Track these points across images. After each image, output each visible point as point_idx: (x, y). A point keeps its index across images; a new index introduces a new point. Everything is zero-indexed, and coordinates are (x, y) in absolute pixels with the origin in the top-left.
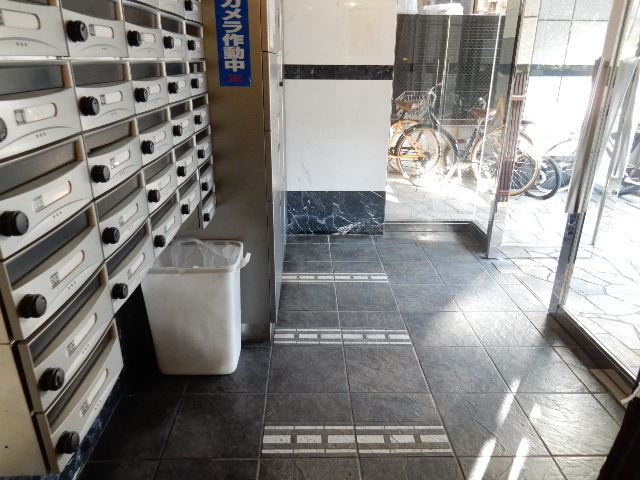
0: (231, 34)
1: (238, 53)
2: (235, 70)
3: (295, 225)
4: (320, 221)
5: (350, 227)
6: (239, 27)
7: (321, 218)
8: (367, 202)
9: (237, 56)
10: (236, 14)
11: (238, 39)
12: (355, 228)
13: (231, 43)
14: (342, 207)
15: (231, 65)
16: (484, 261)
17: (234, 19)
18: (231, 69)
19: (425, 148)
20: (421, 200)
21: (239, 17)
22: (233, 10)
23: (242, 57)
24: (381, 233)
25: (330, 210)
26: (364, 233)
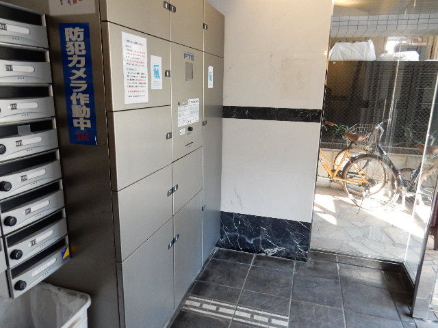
0: (77, 93)
1: (84, 112)
2: (82, 129)
3: (227, 241)
4: (248, 241)
5: (276, 250)
6: (84, 87)
7: (250, 238)
8: (294, 230)
9: (83, 115)
10: (81, 73)
11: (84, 99)
12: (280, 252)
13: (78, 101)
14: (268, 231)
15: (79, 123)
16: (407, 319)
17: (80, 78)
18: (79, 128)
19: (370, 176)
20: (360, 224)
21: (84, 76)
22: (78, 69)
23: (88, 116)
24: (305, 261)
25: (258, 233)
26: (288, 257)
